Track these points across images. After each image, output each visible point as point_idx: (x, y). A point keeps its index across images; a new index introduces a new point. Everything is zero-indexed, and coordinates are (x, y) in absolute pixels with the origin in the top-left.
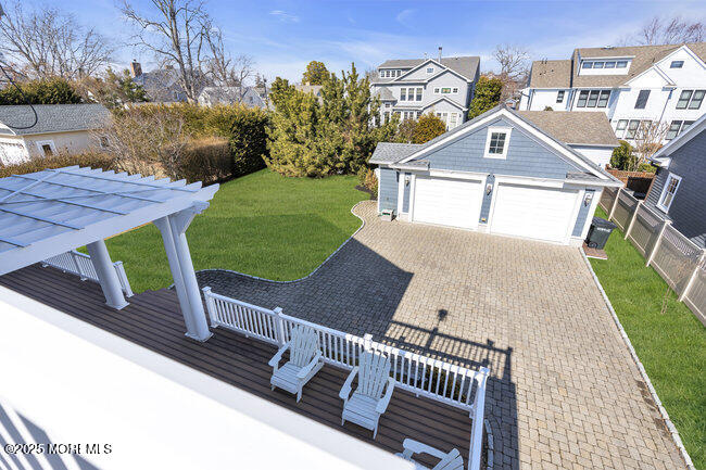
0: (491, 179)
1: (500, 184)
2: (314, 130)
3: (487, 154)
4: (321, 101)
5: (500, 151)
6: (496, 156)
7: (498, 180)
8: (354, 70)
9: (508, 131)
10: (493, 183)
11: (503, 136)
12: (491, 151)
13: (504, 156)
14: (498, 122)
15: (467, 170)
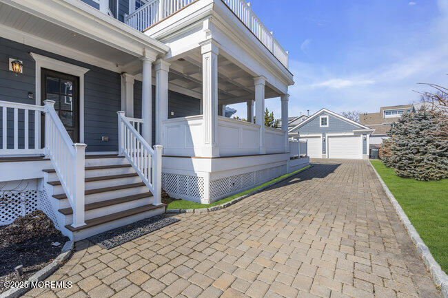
0: (324, 135)
1: (328, 137)
3: (321, 126)
5: (326, 124)
6: (324, 126)
7: (327, 135)
9: (327, 117)
10: (325, 137)
11: (326, 119)
12: (322, 124)
13: (327, 126)
14: (323, 113)
15: (315, 132)
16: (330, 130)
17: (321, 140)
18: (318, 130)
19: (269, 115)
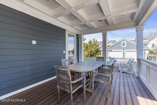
0: (124, 50)
1: (126, 51)
2: (87, 49)
3: (122, 46)
4: (88, 44)
5: (125, 45)
6: (124, 46)
7: (125, 50)
8: (94, 39)
9: (125, 42)
10: (124, 51)
11: (125, 43)
12: (123, 45)
13: (125, 46)
14: (123, 40)
15: (119, 49)
16: (127, 48)
17: (122, 53)
18: (121, 48)
19: (95, 40)
